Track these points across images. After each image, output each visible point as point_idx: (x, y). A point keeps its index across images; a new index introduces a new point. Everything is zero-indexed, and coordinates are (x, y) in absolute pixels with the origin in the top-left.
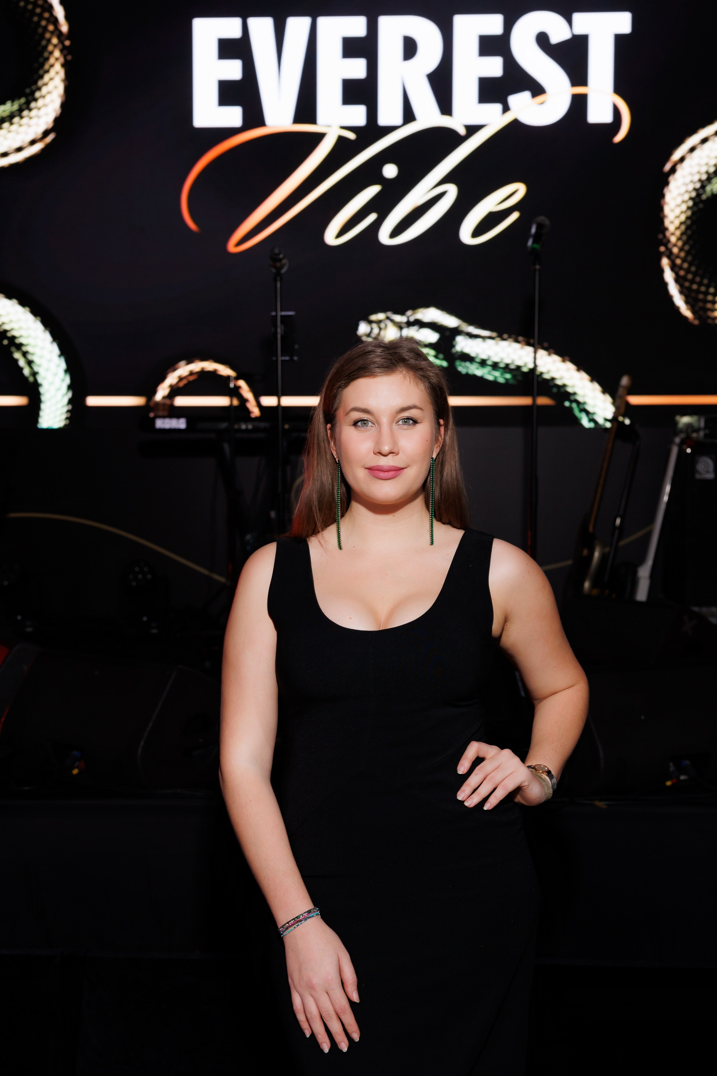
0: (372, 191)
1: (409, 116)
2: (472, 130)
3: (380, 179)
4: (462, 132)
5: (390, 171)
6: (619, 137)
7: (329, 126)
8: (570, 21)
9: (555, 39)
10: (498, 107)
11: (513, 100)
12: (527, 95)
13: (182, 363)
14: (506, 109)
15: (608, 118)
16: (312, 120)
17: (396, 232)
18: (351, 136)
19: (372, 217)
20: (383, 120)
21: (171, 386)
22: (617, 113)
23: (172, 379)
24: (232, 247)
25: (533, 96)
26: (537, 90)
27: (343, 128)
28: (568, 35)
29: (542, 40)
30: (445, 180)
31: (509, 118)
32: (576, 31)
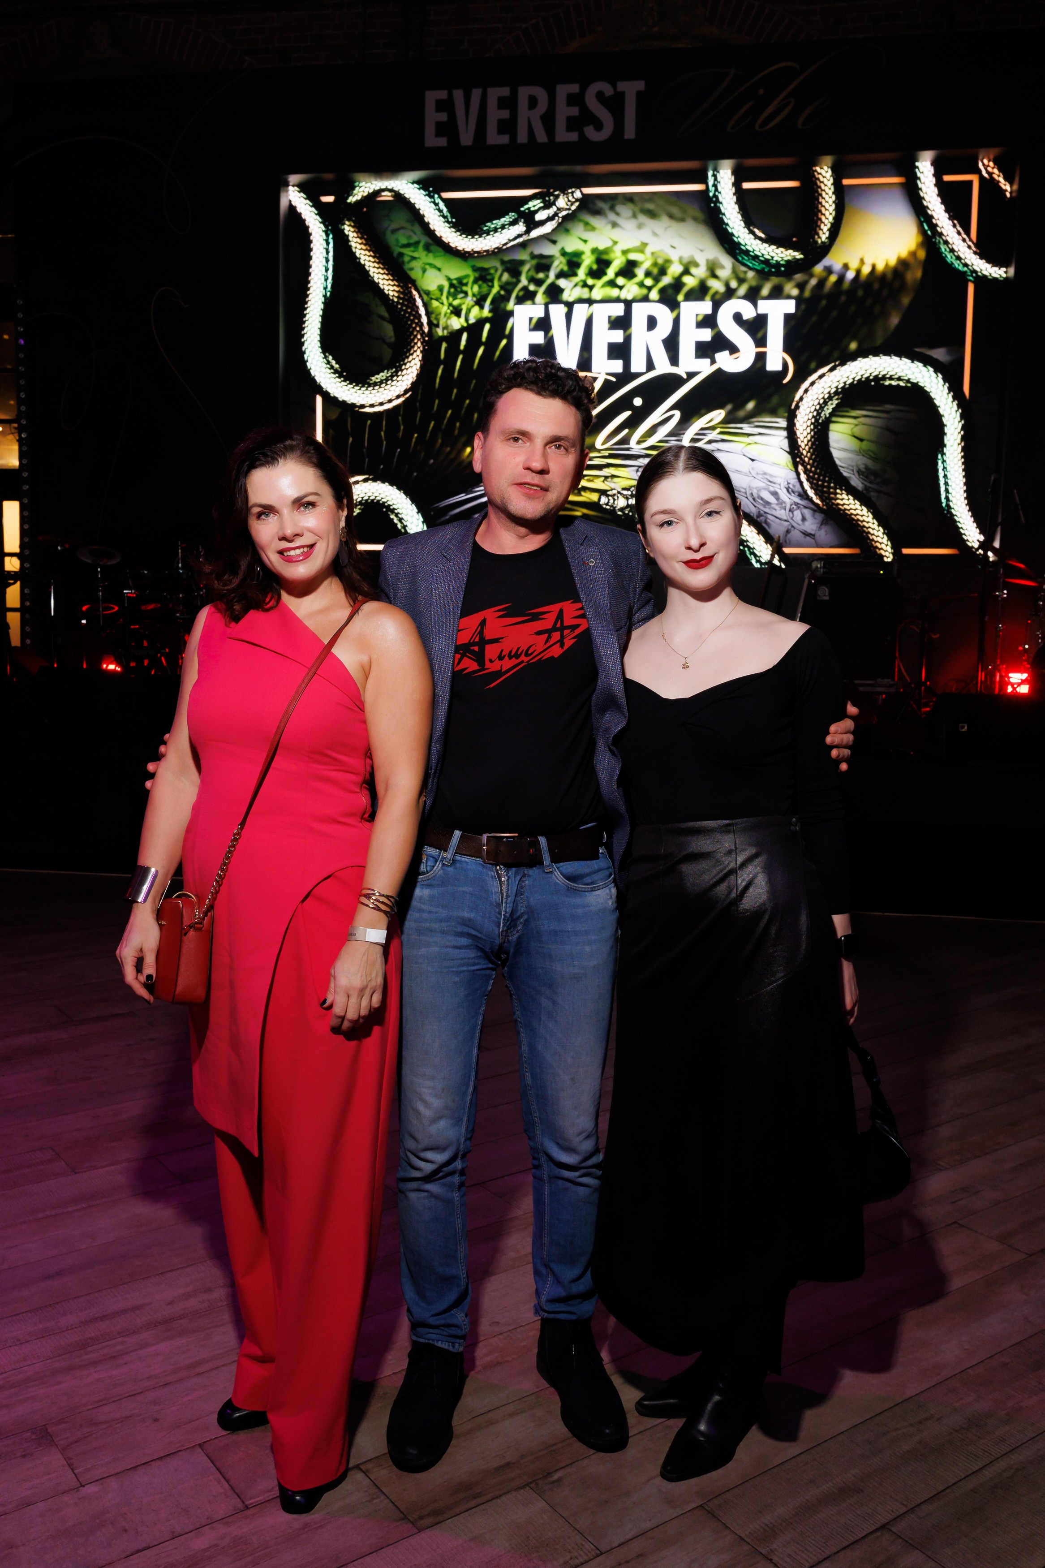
0: (626, 414)
1: (650, 366)
2: (691, 375)
3: (631, 407)
4: (685, 376)
5: (638, 402)
6: (785, 381)
7: (600, 373)
8: (755, 306)
9: (745, 318)
10: (708, 361)
11: (719, 356)
12: (727, 352)
14: (713, 362)
15: (779, 368)
16: (589, 369)
17: (639, 442)
18: (614, 379)
19: (626, 431)
20: (634, 369)
22: (785, 365)
25: (731, 353)
26: (733, 349)
27: (607, 374)
28: (755, 315)
29: (738, 317)
30: (673, 408)
31: (715, 367)
32: (760, 312)
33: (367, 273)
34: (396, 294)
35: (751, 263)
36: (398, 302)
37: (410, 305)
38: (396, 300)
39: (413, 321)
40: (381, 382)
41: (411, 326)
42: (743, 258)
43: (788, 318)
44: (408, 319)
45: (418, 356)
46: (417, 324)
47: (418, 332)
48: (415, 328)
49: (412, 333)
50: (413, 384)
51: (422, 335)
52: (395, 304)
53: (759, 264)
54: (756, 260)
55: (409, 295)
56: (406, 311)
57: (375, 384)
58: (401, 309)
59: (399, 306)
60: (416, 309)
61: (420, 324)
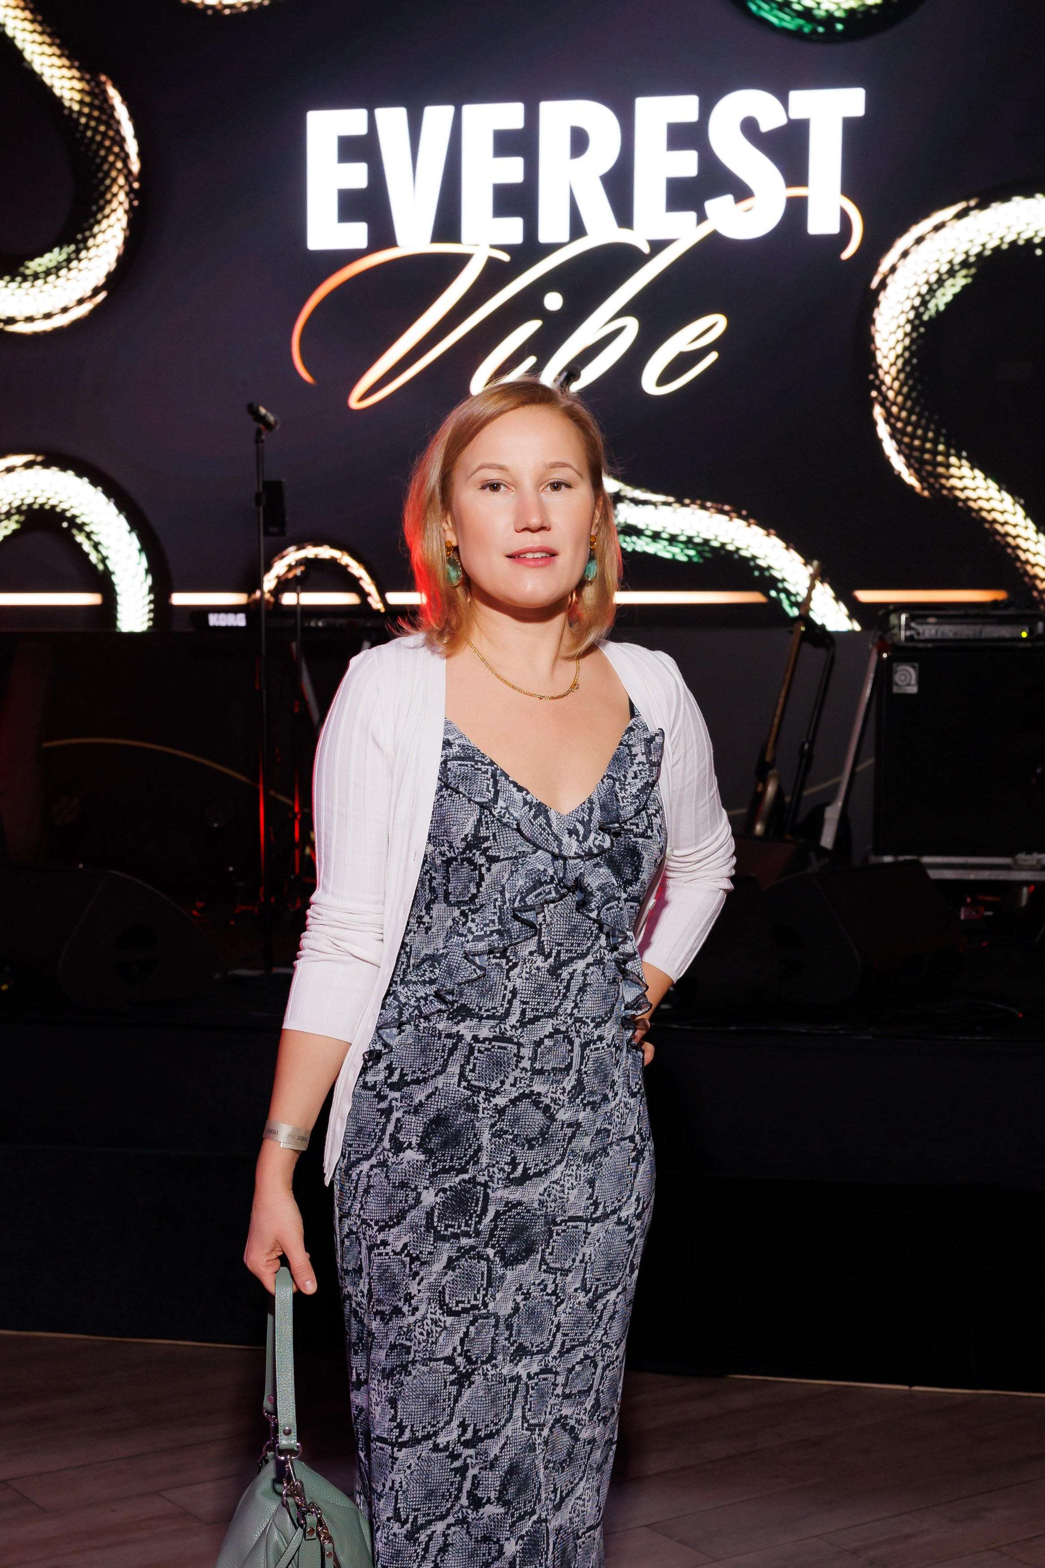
0: (530, 328)
1: (577, 229)
3: (539, 312)
4: (646, 249)
7: (477, 245)
8: (785, 103)
9: (766, 126)
10: (692, 216)
11: (711, 206)
12: (729, 198)
13: (292, 548)
14: (702, 217)
18: (505, 257)
20: (544, 237)
21: (278, 577)
22: (846, 222)
23: (279, 568)
24: (354, 402)
25: (738, 199)
26: (742, 192)
27: (494, 247)
28: (783, 121)
29: (750, 127)
30: (623, 312)
31: (705, 230)
32: (796, 113)
33: (18, 54)
34: (77, 96)
35: (777, 17)
36: (80, 113)
37: (104, 117)
38: (76, 107)
39: (109, 150)
40: (48, 273)
41: (105, 159)
42: (760, 8)
43: (850, 125)
44: (101, 145)
45: (119, 220)
46: (117, 155)
47: (119, 171)
48: (112, 165)
49: (107, 174)
50: (109, 276)
51: (126, 178)
52: (75, 116)
53: (792, 17)
54: (787, 10)
55: (101, 97)
56: (95, 130)
57: (36, 276)
58: (87, 126)
59: (83, 120)
60: (115, 126)
61: (122, 155)
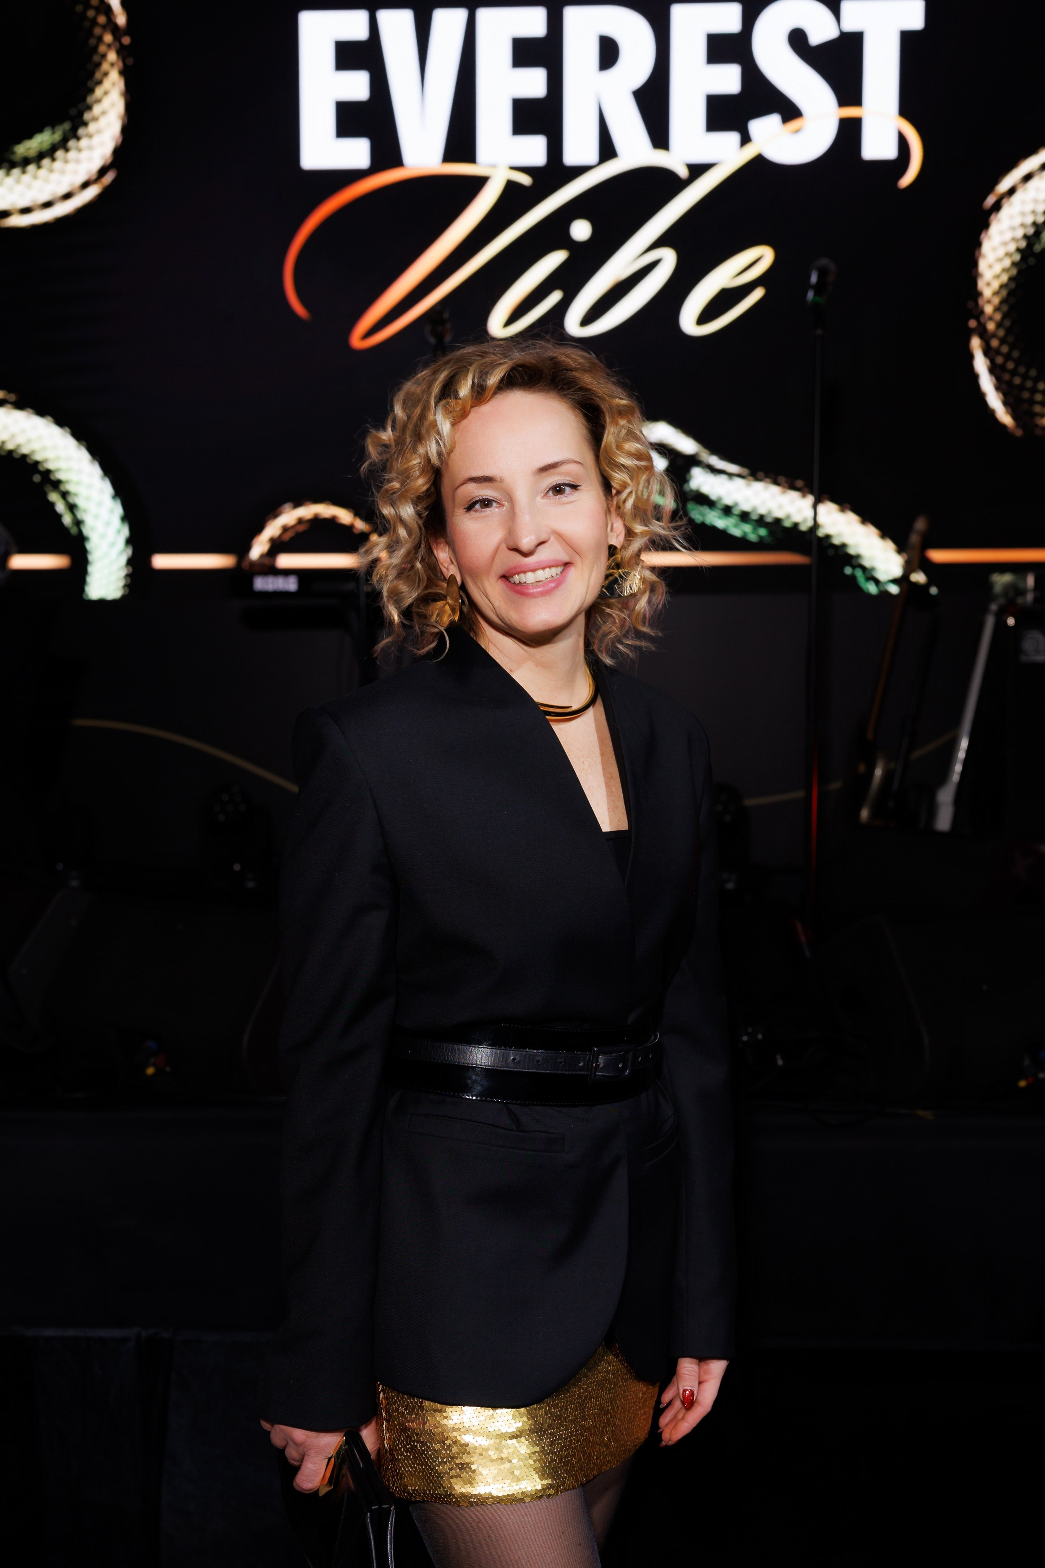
0: (555, 259)
1: (607, 150)
2: (697, 170)
3: (566, 242)
5: (581, 230)
6: (906, 180)
7: (494, 167)
8: (837, 12)
9: (815, 38)
10: (733, 137)
11: (756, 126)
12: (773, 120)
13: (287, 506)
14: (746, 139)
16: (470, 157)
17: (589, 318)
18: (525, 180)
19: (556, 297)
20: (571, 157)
21: (272, 540)
22: (903, 144)
23: (273, 529)
24: (357, 341)
25: (784, 120)
26: (788, 112)
27: (513, 168)
28: (834, 33)
29: (798, 39)
30: (659, 243)
31: (749, 153)
32: (850, 24)
43: (908, 38)
45: (114, 85)
50: (114, 152)
